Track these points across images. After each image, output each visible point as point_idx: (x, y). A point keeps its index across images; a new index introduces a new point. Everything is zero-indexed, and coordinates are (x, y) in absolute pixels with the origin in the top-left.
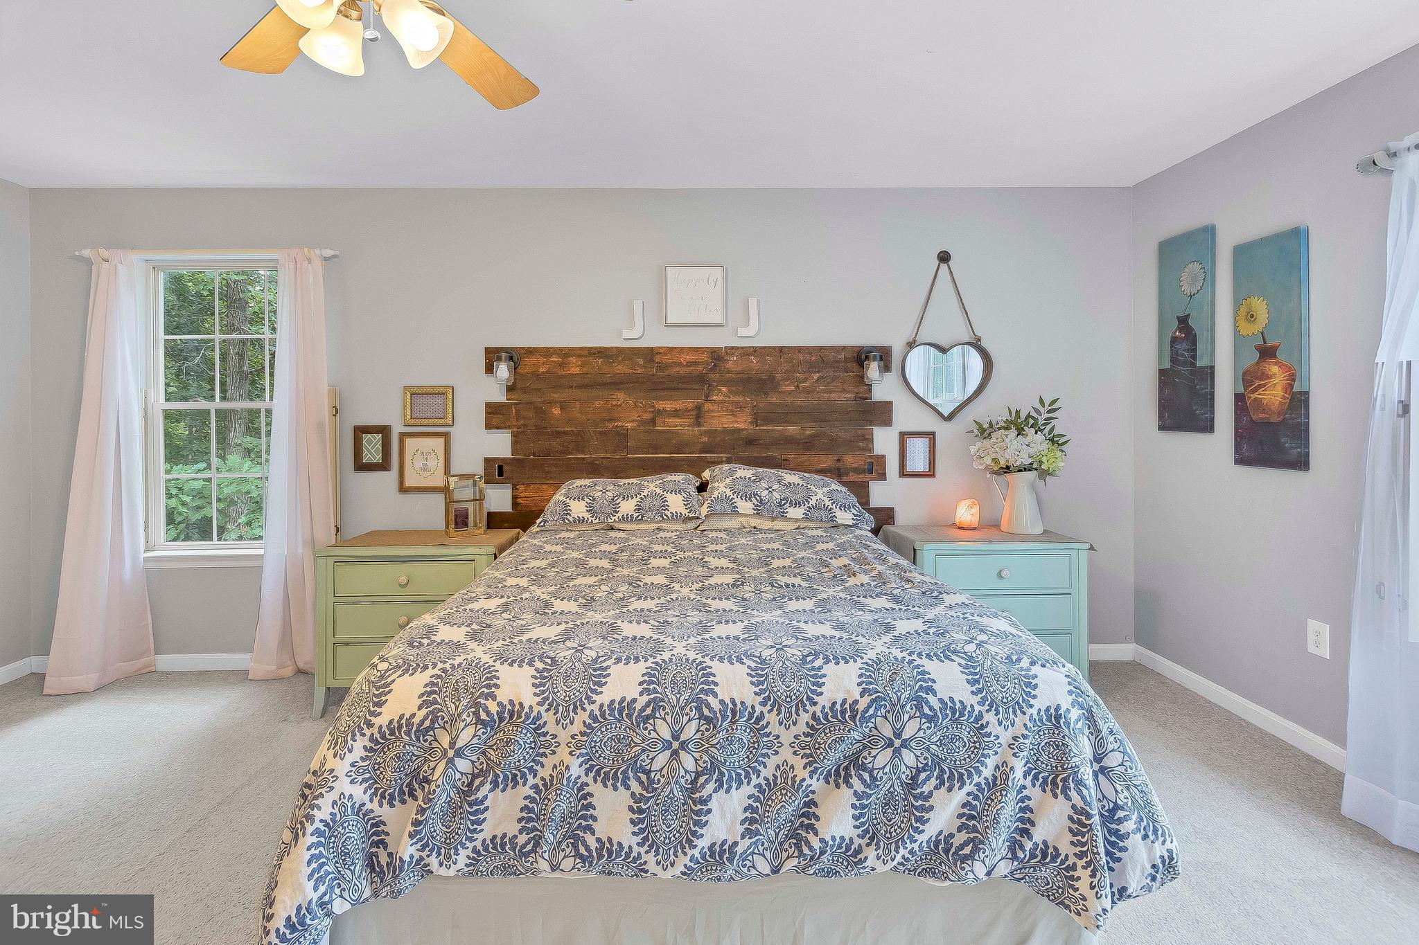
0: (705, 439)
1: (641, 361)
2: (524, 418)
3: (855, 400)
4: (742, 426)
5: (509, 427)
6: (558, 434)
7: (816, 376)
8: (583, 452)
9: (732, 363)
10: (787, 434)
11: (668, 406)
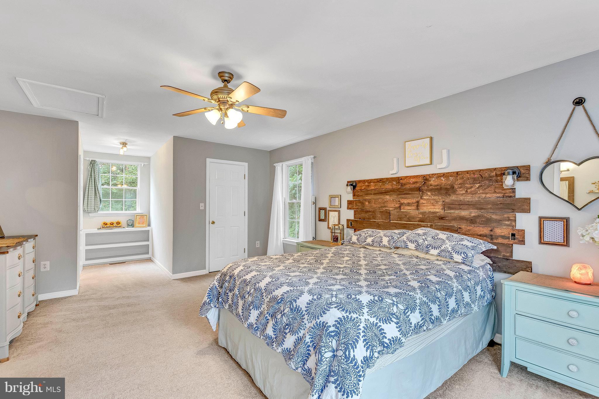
0: (421, 216)
1: (395, 183)
2: (358, 206)
3: (503, 197)
4: (437, 210)
5: (353, 209)
6: (367, 212)
7: (477, 185)
8: (375, 219)
9: (433, 182)
10: (460, 215)
11: (406, 201)
